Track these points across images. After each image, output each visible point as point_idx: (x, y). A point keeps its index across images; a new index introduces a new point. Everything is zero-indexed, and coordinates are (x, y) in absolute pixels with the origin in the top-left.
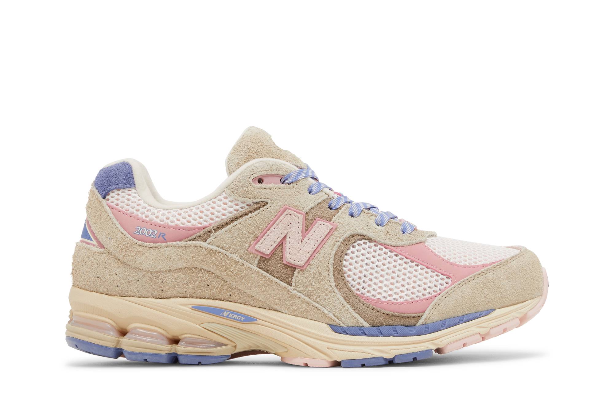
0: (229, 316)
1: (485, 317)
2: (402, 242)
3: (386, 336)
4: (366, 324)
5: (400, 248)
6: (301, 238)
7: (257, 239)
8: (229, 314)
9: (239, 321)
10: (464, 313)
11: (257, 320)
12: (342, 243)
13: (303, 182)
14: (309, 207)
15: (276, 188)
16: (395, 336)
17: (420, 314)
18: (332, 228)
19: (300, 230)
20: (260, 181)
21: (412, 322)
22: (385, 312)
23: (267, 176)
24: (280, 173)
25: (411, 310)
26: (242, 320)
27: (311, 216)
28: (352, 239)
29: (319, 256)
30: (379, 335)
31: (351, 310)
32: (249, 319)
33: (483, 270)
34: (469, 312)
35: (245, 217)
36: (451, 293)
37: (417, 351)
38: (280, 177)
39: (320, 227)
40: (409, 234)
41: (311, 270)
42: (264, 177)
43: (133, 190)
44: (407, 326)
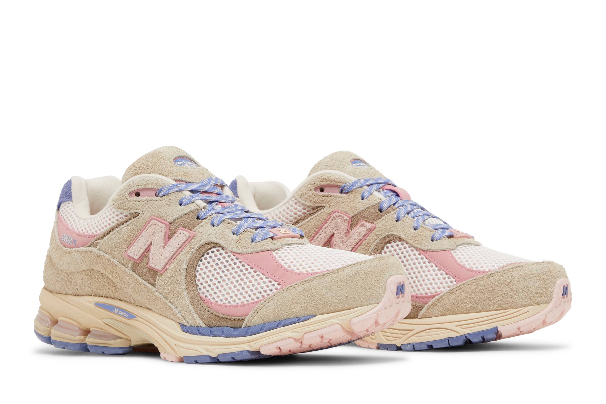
0: (119, 313)
1: (303, 322)
2: (248, 250)
3: (215, 337)
4: (203, 325)
5: (244, 255)
6: (163, 245)
7: (129, 246)
8: (118, 311)
9: (125, 317)
10: (283, 318)
11: (136, 318)
12: (197, 250)
13: (174, 195)
14: (174, 218)
15: (148, 200)
16: (222, 337)
17: (243, 318)
18: (190, 237)
19: (162, 239)
20: (138, 194)
21: (237, 324)
22: (217, 314)
23: (143, 190)
24: (154, 187)
25: (238, 313)
26: (127, 317)
27: (174, 226)
28: (207, 247)
29: (175, 263)
30: (211, 335)
31: (193, 311)
32: (131, 316)
33: (310, 278)
34: (288, 317)
35: (121, 226)
36: (274, 298)
37: (234, 352)
38: (155, 191)
39: (180, 235)
40: (258, 242)
41: (168, 274)
42: (140, 191)
43: (71, 203)
44: (235, 328)
